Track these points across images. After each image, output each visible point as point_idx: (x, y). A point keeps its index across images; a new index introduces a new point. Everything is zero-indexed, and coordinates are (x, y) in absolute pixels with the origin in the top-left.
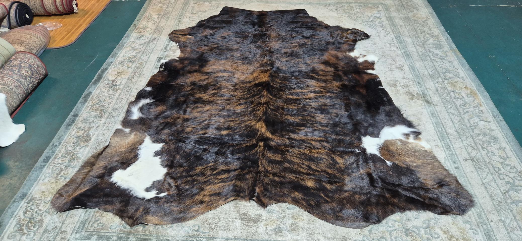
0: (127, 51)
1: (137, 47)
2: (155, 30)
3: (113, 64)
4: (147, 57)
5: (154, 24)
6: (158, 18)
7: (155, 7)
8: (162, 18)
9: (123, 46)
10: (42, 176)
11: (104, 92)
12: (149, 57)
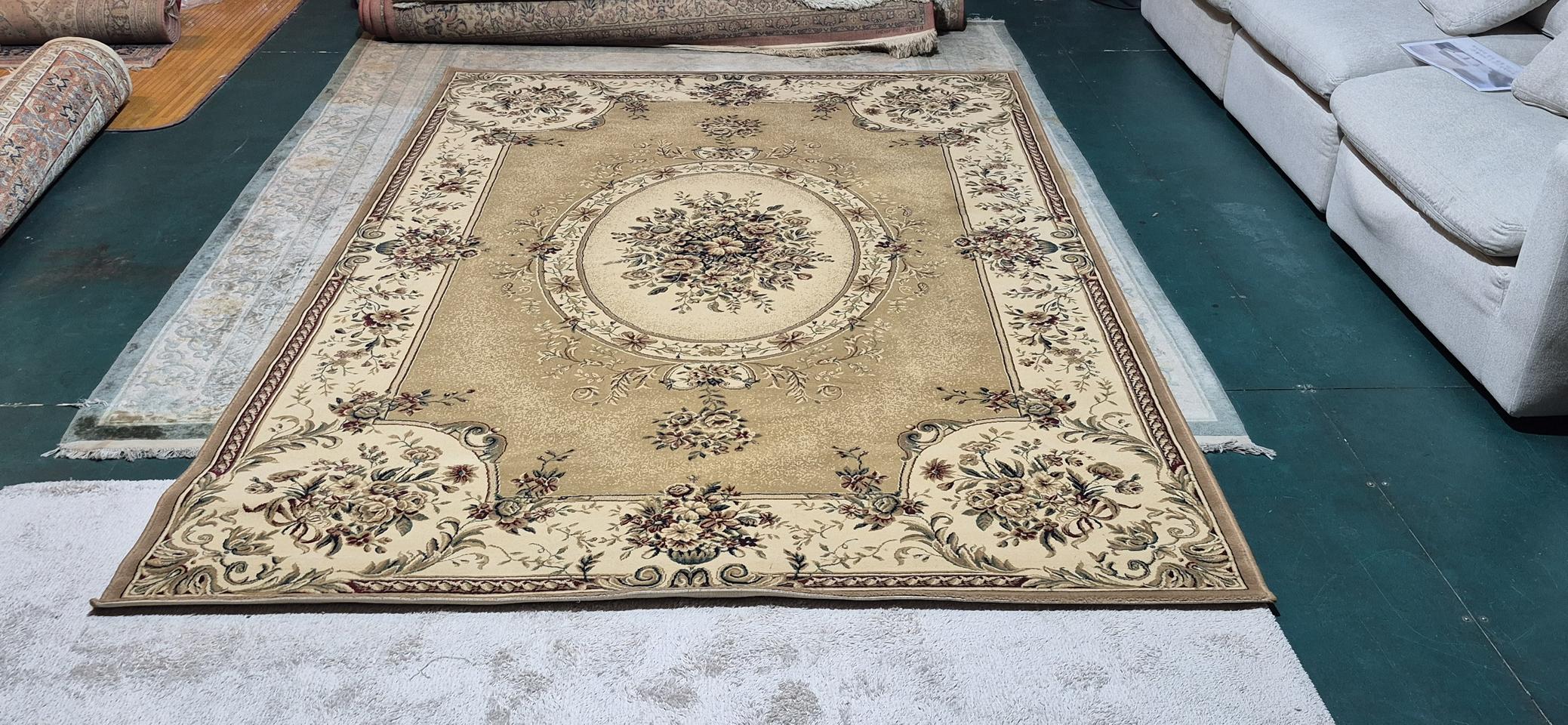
0: (322, 131)
1: (344, 125)
2: (382, 97)
3: (296, 151)
4: (371, 140)
5: (374, 89)
6: (383, 79)
7: (370, 60)
8: (393, 78)
9: (311, 122)
10: (194, 294)
11: (286, 189)
12: (375, 139)
